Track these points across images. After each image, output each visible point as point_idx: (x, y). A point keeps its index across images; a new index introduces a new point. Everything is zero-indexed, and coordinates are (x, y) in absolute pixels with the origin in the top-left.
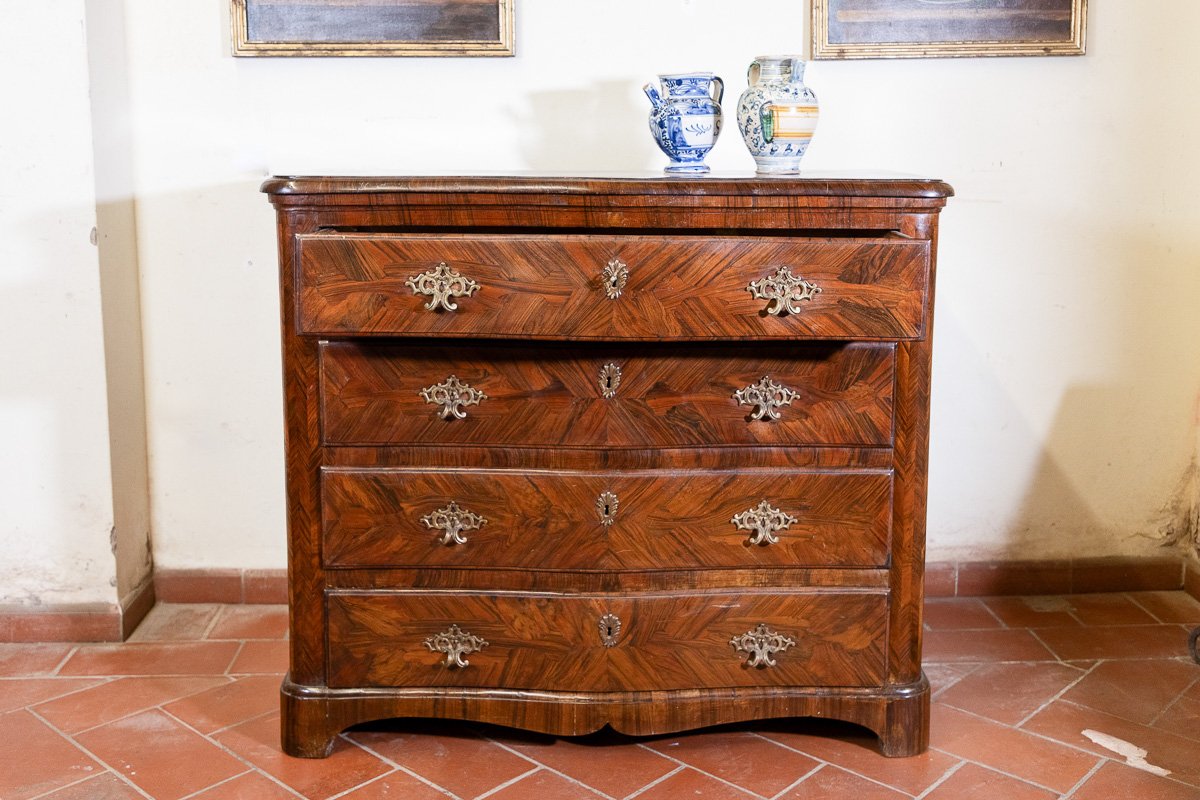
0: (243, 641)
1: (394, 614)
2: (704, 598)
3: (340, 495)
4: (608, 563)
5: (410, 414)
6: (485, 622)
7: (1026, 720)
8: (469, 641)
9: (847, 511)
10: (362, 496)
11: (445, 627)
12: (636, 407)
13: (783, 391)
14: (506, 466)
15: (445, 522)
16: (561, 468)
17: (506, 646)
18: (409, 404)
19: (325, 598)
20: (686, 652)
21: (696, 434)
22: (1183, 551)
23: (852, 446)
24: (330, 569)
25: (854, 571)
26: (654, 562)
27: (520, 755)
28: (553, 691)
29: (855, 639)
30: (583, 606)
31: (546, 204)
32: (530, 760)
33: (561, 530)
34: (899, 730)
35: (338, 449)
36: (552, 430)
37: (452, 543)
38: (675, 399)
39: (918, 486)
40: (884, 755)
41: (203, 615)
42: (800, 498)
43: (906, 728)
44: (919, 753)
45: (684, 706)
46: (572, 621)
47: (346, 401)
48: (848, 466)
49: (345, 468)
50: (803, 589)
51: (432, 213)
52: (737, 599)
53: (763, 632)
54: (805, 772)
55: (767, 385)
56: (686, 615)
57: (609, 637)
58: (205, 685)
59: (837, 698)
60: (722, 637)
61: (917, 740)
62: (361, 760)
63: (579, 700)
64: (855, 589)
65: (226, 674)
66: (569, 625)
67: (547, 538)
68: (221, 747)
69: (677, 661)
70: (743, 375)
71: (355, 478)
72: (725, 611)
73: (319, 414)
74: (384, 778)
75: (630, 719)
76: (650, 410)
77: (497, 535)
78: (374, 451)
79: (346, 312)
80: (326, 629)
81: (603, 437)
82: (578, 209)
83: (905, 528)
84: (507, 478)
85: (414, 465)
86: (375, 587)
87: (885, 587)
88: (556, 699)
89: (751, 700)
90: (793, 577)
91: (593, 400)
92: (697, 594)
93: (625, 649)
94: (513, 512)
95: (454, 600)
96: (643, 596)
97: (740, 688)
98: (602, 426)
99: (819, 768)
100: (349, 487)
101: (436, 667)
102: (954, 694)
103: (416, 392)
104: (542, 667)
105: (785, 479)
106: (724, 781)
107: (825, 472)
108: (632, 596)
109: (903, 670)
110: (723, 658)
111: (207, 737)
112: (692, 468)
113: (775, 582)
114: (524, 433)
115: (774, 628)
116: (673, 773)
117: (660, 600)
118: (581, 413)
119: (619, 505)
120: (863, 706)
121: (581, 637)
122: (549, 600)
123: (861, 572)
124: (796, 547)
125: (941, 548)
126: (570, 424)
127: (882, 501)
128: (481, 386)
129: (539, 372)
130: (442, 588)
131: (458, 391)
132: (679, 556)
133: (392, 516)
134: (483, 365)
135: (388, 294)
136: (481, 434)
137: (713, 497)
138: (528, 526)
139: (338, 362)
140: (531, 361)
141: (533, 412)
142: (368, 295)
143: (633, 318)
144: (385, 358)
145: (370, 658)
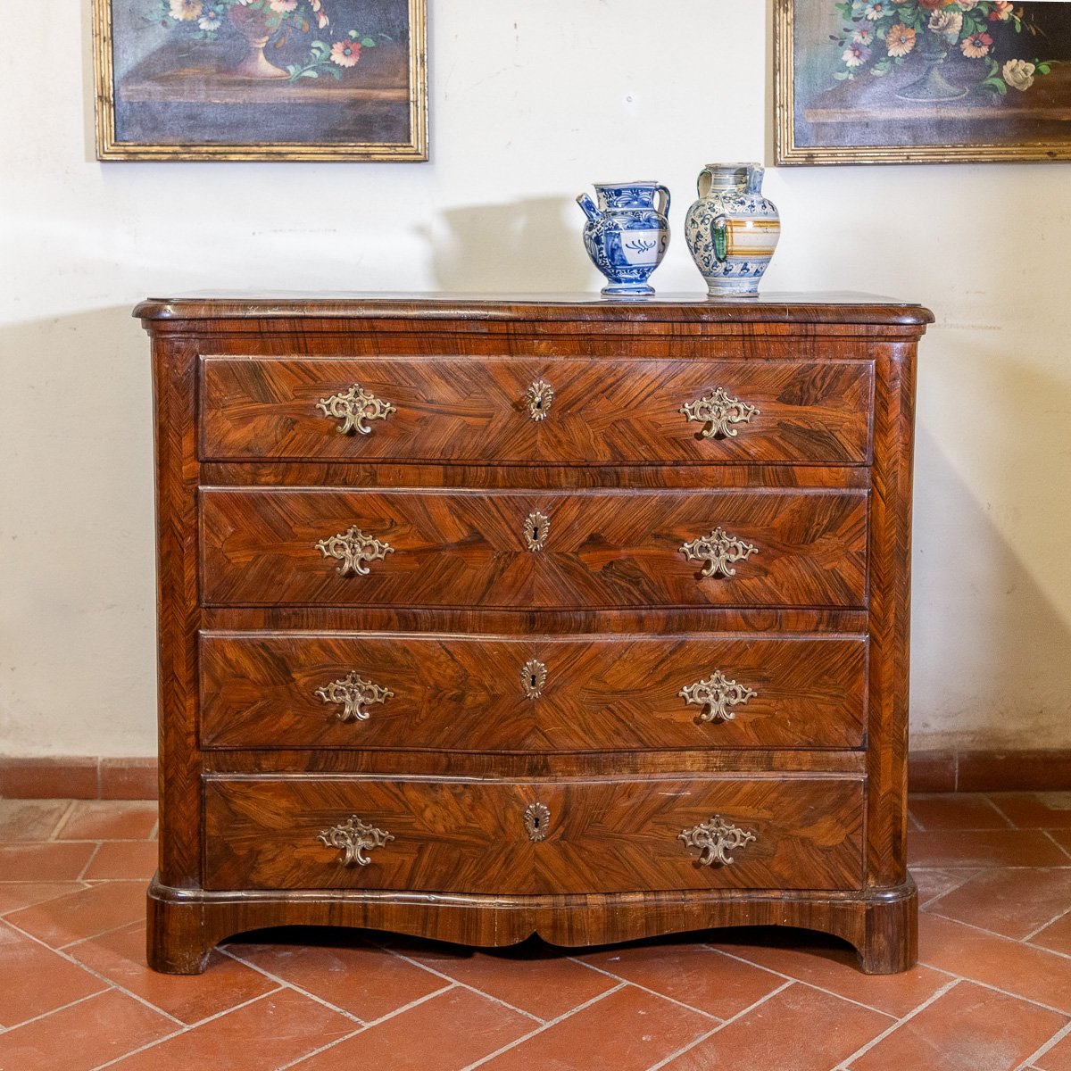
0: (100, 842)
1: (284, 803)
2: (649, 784)
3: (222, 664)
4: (535, 743)
5: (304, 569)
6: (391, 812)
7: (1034, 933)
8: (371, 834)
9: (815, 683)
10: (247, 665)
11: (342, 818)
12: (567, 562)
13: (738, 544)
14: (416, 630)
15: (344, 695)
16: (480, 632)
17: (416, 840)
18: (303, 559)
19: (202, 784)
20: (628, 849)
21: (637, 593)
23: (820, 607)
24: (208, 750)
25: (824, 754)
26: (590, 742)
27: (432, 971)
28: (471, 894)
29: (826, 833)
30: (505, 792)
31: (462, 330)
32: (443, 976)
33: (480, 704)
34: (881, 942)
35: (220, 611)
36: (469, 588)
37: (352, 719)
38: (612, 553)
39: (898, 654)
40: (863, 972)
41: (50, 812)
42: (759, 667)
43: (888, 939)
44: (905, 969)
45: (625, 911)
46: (493, 812)
47: (230, 555)
48: (816, 631)
49: (227, 633)
50: (765, 774)
51: (331, 340)
52: (687, 785)
53: (718, 825)
54: (770, 990)
55: (719, 537)
56: (628, 804)
57: (536, 830)
58: (54, 892)
59: (807, 903)
60: (670, 829)
61: (904, 956)
62: (241, 977)
63: (501, 905)
64: (825, 774)
65: (79, 879)
66: (489, 815)
67: (464, 714)
68: (75, 962)
69: (618, 859)
70: (692, 526)
71: (238, 643)
72: (674, 799)
73: (197, 571)
74: (268, 997)
75: (562, 927)
76: (584, 566)
77: (406, 710)
78: (262, 613)
79: (252, 436)
80: (203, 820)
81: (529, 596)
82: (500, 337)
83: (884, 704)
84: (417, 644)
85: (308, 628)
86: (261, 771)
87: (862, 772)
88: (474, 903)
89: (705, 905)
90: (753, 760)
91: (517, 554)
92: (640, 779)
93: (553, 843)
94: (424, 683)
95: (353, 787)
96: (577, 782)
97: (691, 890)
98: (527, 584)
99: (786, 985)
100: (232, 654)
101: (333, 865)
102: (951, 904)
103: (311, 544)
104: (458, 864)
105: (743, 645)
106: (673, 1001)
107: (789, 638)
108: (563, 782)
109: (885, 871)
110: (670, 856)
111: (56, 951)
112: (633, 632)
113: (731, 766)
114: (438, 591)
115: (731, 819)
116: (612, 991)
117: (596, 786)
118: (503, 569)
119: (548, 675)
120: (837, 913)
121: (503, 830)
122: (465, 786)
123: (832, 755)
124: (755, 725)
125: (937, 734)
126: (491, 581)
127: (856, 671)
128: (387, 537)
129: (454, 522)
130: (340, 772)
131: (361, 543)
132: (618, 734)
133: (281, 688)
134: (389, 513)
135: (296, 417)
136: (386, 593)
137: (657, 666)
138: (441, 699)
139: (221, 510)
140: (446, 510)
141: (447, 567)
142: (275, 419)
143: (559, 441)
144: (275, 505)
145: (254, 854)
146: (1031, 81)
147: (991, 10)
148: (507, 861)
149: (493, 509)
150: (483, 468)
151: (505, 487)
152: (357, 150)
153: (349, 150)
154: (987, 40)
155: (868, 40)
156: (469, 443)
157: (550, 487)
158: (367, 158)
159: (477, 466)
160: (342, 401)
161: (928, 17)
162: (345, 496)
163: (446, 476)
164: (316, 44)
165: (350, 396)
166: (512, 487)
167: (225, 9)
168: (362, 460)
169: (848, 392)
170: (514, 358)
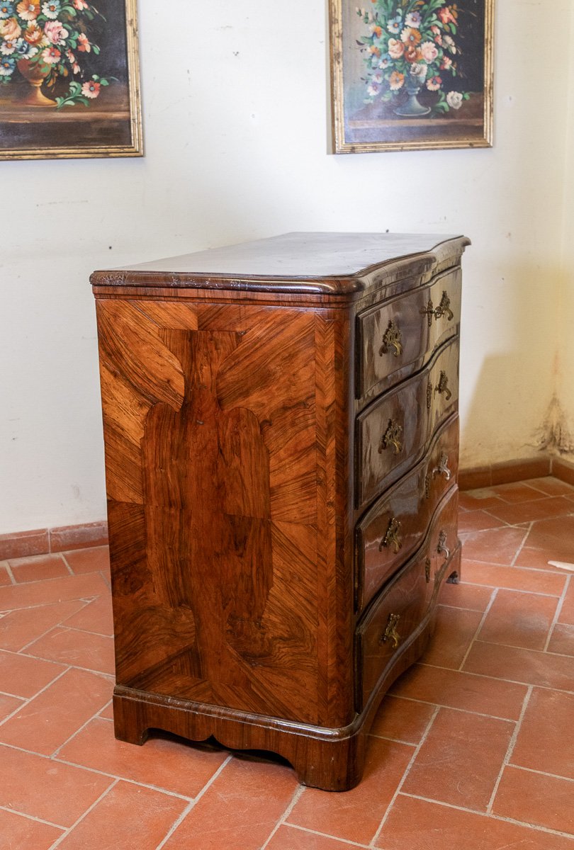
22: (550, 452)
146: (461, 104)
147: (441, 64)
152: (101, 150)
153: (96, 150)
154: (439, 80)
155: (380, 81)
158: (106, 155)
161: (410, 67)
164: (73, 84)
167: (15, 62)
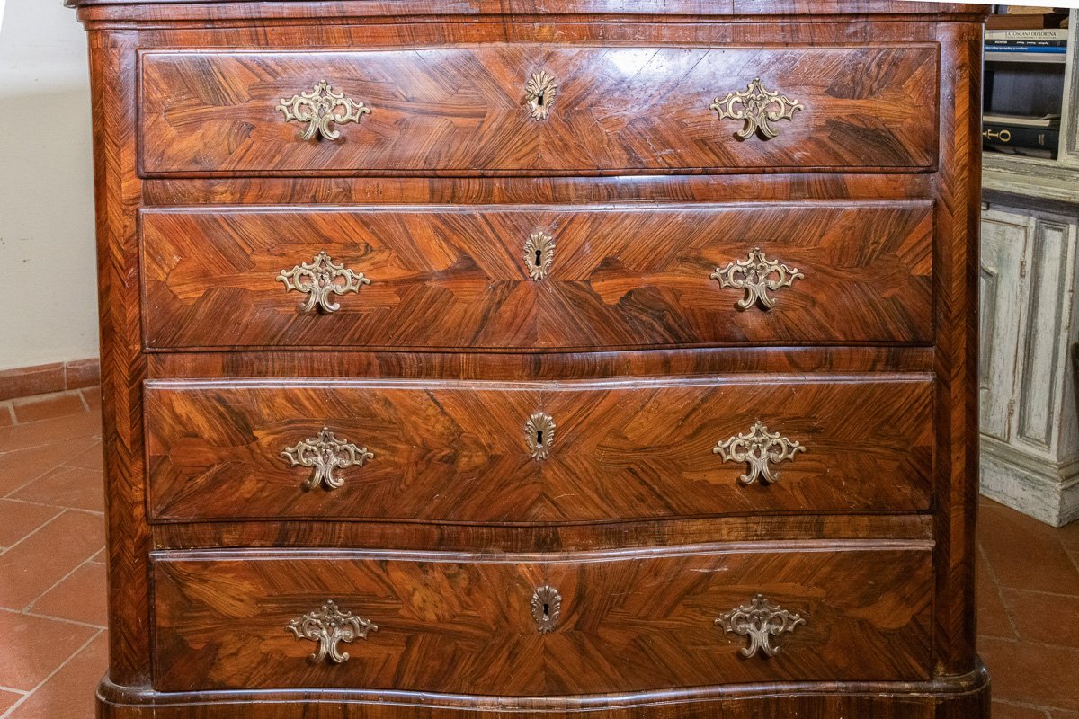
1: (246, 586)
2: (678, 559)
3: (170, 421)
4: (541, 512)
5: (265, 306)
6: (372, 597)
8: (350, 623)
9: (874, 434)
10: (200, 422)
11: (315, 603)
12: (576, 292)
13: (779, 269)
14: (399, 376)
15: (316, 456)
16: (475, 378)
17: (403, 630)
18: (263, 293)
19: (148, 562)
20: (656, 638)
23: (877, 343)
24: (158, 524)
25: (884, 519)
26: (607, 509)
28: (468, 695)
29: (889, 613)
30: (508, 573)
31: (449, 12)
33: (477, 467)
35: (170, 356)
36: (460, 326)
37: (324, 485)
38: (632, 280)
42: (808, 416)
45: (652, 712)
46: (493, 596)
47: (176, 290)
48: (872, 371)
49: (176, 382)
50: (815, 543)
51: (295, 30)
52: (723, 560)
53: (761, 606)
55: (758, 260)
56: (656, 583)
57: (546, 618)
59: (866, 696)
60: (704, 613)
63: (505, 706)
64: (887, 543)
66: (488, 601)
67: (457, 477)
69: (643, 650)
70: (724, 248)
71: (190, 396)
72: (708, 576)
73: (140, 309)
76: (597, 297)
77: (387, 474)
78: (219, 359)
80: (150, 612)
81: (532, 336)
82: (494, 19)
83: (954, 457)
84: (401, 394)
85: (274, 377)
86: (221, 547)
87: (928, 538)
88: (473, 705)
89: (745, 701)
90: (799, 526)
91: (516, 283)
92: (668, 553)
93: (566, 634)
94: (409, 441)
95: (328, 566)
96: (593, 558)
97: (729, 683)
98: (530, 319)
100: (182, 408)
101: (307, 661)
103: (272, 275)
104: (452, 660)
105: (786, 390)
107: (842, 380)
108: (577, 559)
109: (955, 656)
110: (704, 644)
112: (658, 376)
113: (775, 534)
114: (422, 330)
115: (774, 598)
117: (617, 563)
118: (500, 303)
119: (557, 430)
120: (901, 707)
121: (506, 619)
122: (460, 566)
123: (894, 519)
124: (805, 486)
126: (485, 318)
128: (361, 265)
129: (440, 246)
130: (314, 547)
131: (330, 273)
132: (642, 500)
133: (241, 449)
134: (363, 236)
135: (253, 122)
136: (362, 332)
137: (687, 417)
138: (429, 460)
139: (165, 235)
140: (430, 231)
141: (433, 301)
142: (228, 124)
143: (566, 145)
144: (228, 229)
145: (213, 647)
148: (512, 656)
149: (487, 229)
150: (477, 181)
151: (502, 202)
156: (458, 149)
157: (556, 201)
159: (469, 177)
160: (305, 102)
162: (311, 216)
163: (432, 191)
165: (316, 95)
166: (512, 202)
168: (331, 173)
169: (908, 82)
170: (511, 45)
